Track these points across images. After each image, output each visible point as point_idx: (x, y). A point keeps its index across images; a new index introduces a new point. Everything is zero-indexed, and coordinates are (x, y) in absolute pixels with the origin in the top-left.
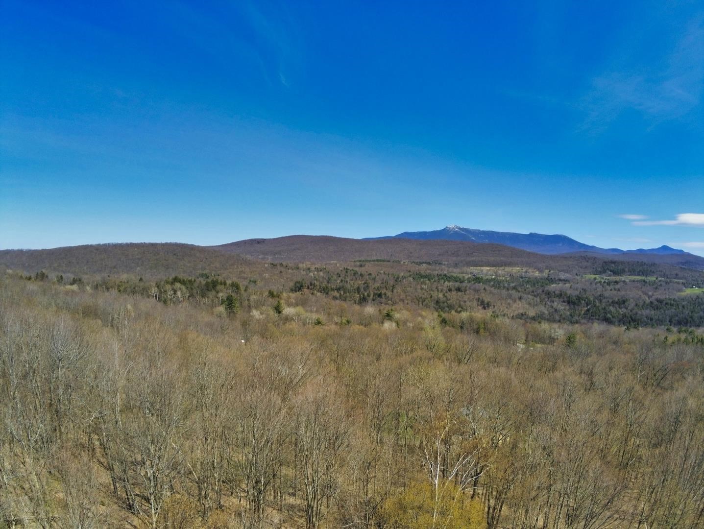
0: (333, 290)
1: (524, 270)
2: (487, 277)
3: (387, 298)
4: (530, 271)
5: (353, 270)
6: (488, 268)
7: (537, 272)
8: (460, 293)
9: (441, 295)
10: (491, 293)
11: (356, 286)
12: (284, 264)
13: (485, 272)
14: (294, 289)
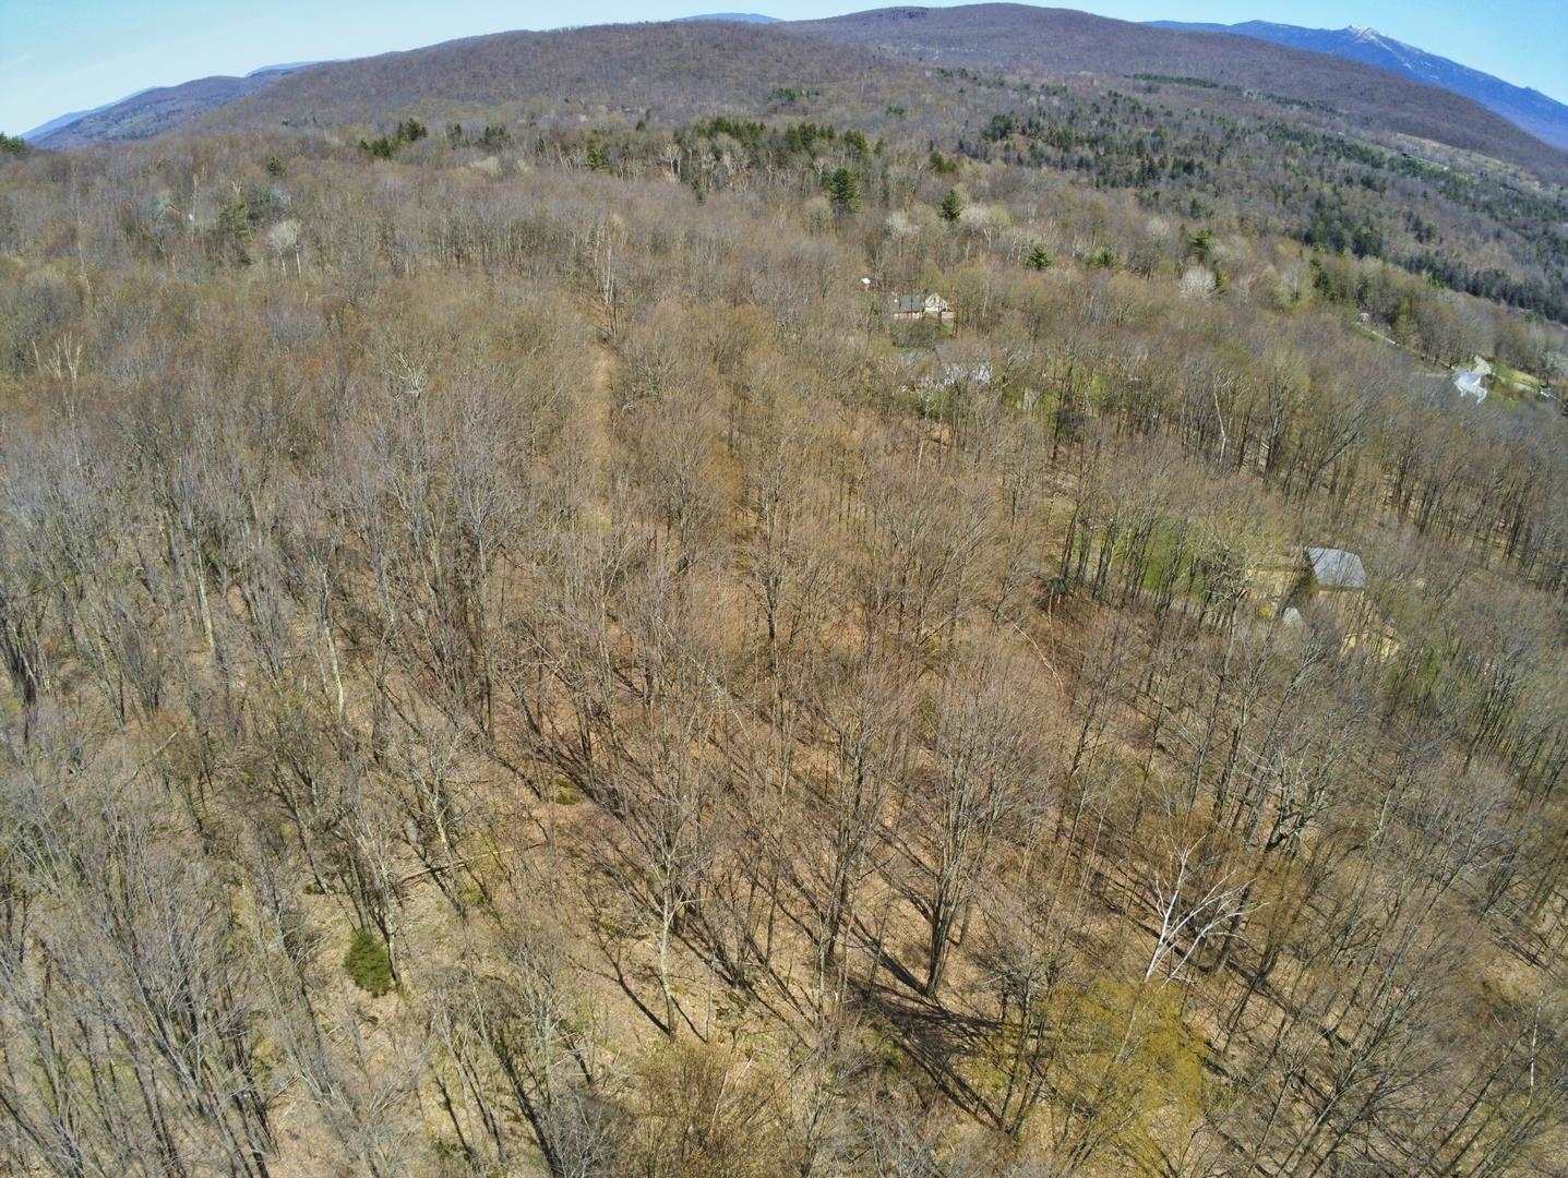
0: (1080, 141)
1: (1511, 170)
2: (1434, 165)
3: (1205, 176)
4: (1522, 174)
5: (1130, 99)
6: (1436, 145)
7: (1537, 183)
8: (1369, 193)
9: (1327, 190)
10: (1437, 206)
11: (1134, 138)
12: (970, 69)
13: (1428, 152)
14: (990, 132)
